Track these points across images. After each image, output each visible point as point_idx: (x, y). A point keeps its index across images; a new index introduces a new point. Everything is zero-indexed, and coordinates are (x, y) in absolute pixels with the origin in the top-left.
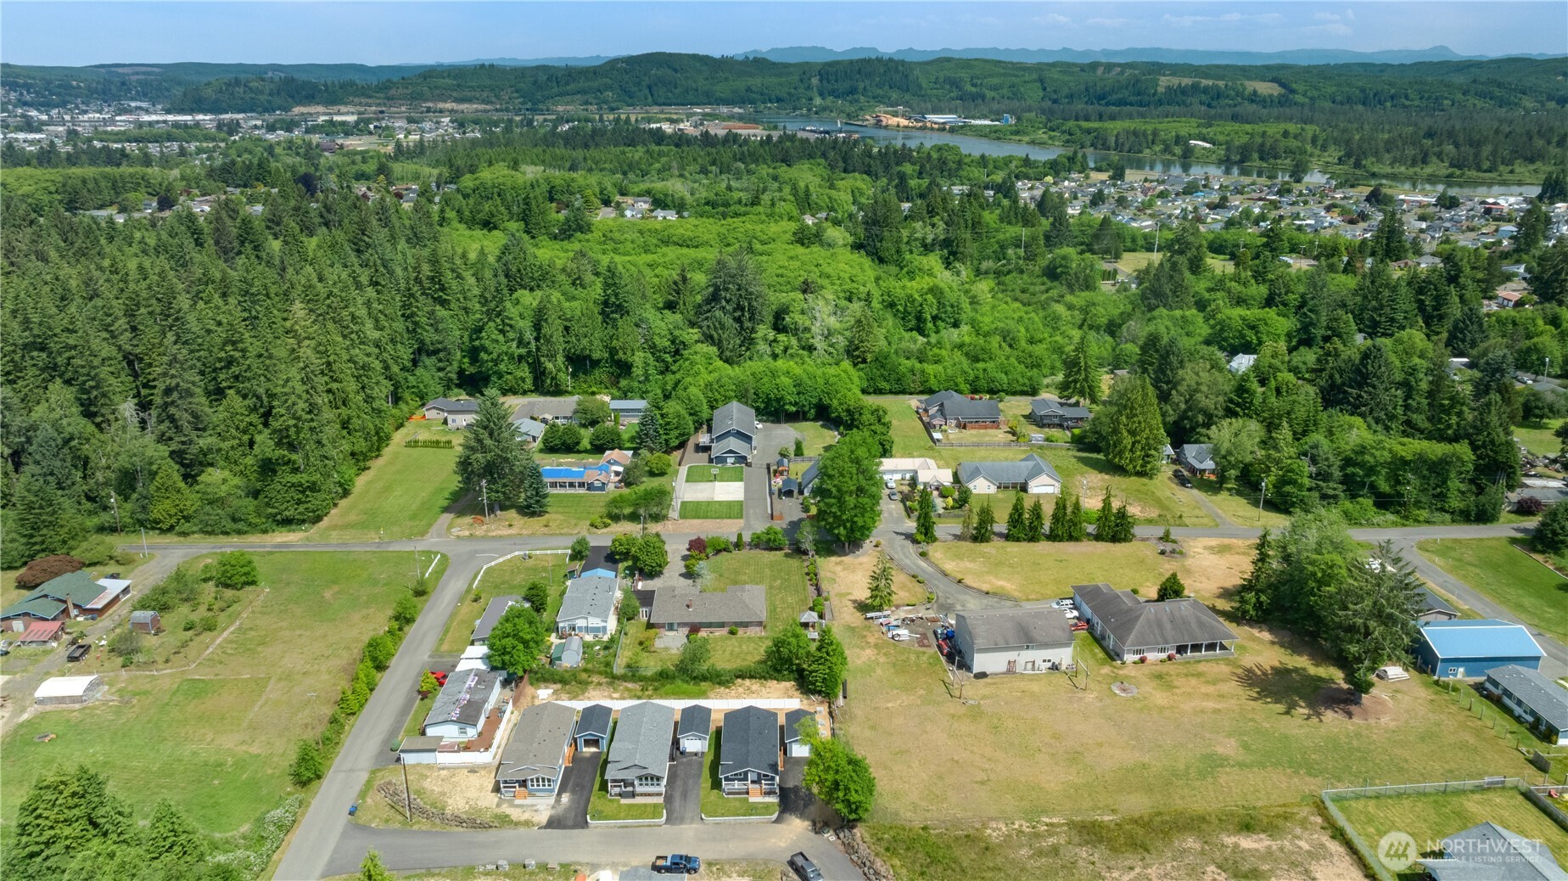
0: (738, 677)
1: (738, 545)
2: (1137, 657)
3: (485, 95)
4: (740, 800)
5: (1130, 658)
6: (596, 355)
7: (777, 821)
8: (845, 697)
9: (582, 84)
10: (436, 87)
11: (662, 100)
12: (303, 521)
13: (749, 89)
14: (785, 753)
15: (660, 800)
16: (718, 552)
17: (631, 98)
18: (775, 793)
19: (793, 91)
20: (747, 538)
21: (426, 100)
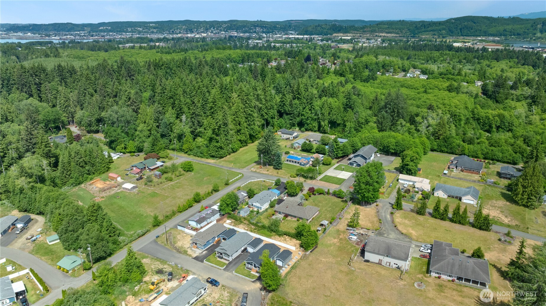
1: (328, 193)
2: (437, 275)
3: (397, 31)
4: (248, 271)
5: (433, 275)
6: (338, 122)
7: (253, 282)
8: (311, 252)
9: (434, 28)
10: (380, 28)
11: (465, 34)
12: (217, 157)
13: (505, 30)
15: (227, 262)
16: (320, 194)
17: (452, 33)
18: (260, 273)
19: (526, 31)
20: (331, 191)
21: (376, 32)
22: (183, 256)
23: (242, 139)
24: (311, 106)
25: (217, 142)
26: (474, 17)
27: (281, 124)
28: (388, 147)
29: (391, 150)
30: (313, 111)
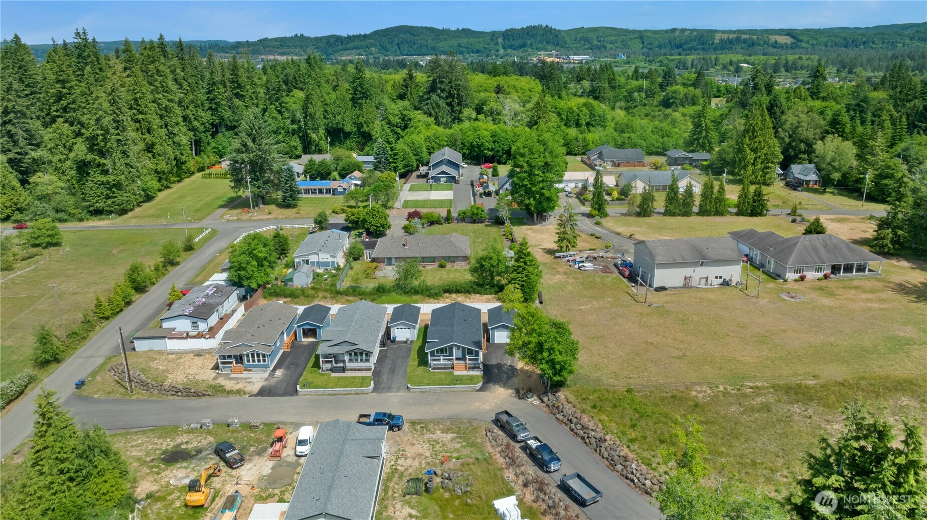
0: (446, 291)
1: (448, 219)
2: (797, 276)
3: (297, 50)
4: (445, 373)
5: (791, 276)
6: (348, 128)
7: (481, 389)
8: (541, 303)
9: (356, 43)
10: (268, 46)
11: (405, 53)
13: (459, 46)
14: (488, 340)
15: (370, 374)
16: (432, 223)
17: (387, 51)
18: (479, 368)
19: (486, 46)
20: (454, 214)
21: (261, 54)
22: (220, 400)
23: (159, 168)
24: (280, 104)
25: (105, 172)
26: (411, 27)
27: (220, 147)
28: (479, 147)
29: (486, 151)
30: (286, 115)
